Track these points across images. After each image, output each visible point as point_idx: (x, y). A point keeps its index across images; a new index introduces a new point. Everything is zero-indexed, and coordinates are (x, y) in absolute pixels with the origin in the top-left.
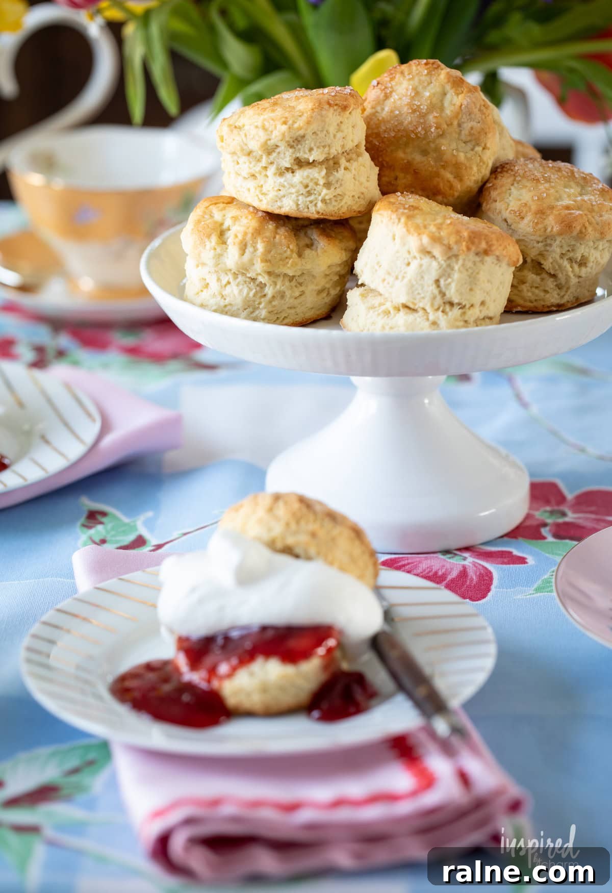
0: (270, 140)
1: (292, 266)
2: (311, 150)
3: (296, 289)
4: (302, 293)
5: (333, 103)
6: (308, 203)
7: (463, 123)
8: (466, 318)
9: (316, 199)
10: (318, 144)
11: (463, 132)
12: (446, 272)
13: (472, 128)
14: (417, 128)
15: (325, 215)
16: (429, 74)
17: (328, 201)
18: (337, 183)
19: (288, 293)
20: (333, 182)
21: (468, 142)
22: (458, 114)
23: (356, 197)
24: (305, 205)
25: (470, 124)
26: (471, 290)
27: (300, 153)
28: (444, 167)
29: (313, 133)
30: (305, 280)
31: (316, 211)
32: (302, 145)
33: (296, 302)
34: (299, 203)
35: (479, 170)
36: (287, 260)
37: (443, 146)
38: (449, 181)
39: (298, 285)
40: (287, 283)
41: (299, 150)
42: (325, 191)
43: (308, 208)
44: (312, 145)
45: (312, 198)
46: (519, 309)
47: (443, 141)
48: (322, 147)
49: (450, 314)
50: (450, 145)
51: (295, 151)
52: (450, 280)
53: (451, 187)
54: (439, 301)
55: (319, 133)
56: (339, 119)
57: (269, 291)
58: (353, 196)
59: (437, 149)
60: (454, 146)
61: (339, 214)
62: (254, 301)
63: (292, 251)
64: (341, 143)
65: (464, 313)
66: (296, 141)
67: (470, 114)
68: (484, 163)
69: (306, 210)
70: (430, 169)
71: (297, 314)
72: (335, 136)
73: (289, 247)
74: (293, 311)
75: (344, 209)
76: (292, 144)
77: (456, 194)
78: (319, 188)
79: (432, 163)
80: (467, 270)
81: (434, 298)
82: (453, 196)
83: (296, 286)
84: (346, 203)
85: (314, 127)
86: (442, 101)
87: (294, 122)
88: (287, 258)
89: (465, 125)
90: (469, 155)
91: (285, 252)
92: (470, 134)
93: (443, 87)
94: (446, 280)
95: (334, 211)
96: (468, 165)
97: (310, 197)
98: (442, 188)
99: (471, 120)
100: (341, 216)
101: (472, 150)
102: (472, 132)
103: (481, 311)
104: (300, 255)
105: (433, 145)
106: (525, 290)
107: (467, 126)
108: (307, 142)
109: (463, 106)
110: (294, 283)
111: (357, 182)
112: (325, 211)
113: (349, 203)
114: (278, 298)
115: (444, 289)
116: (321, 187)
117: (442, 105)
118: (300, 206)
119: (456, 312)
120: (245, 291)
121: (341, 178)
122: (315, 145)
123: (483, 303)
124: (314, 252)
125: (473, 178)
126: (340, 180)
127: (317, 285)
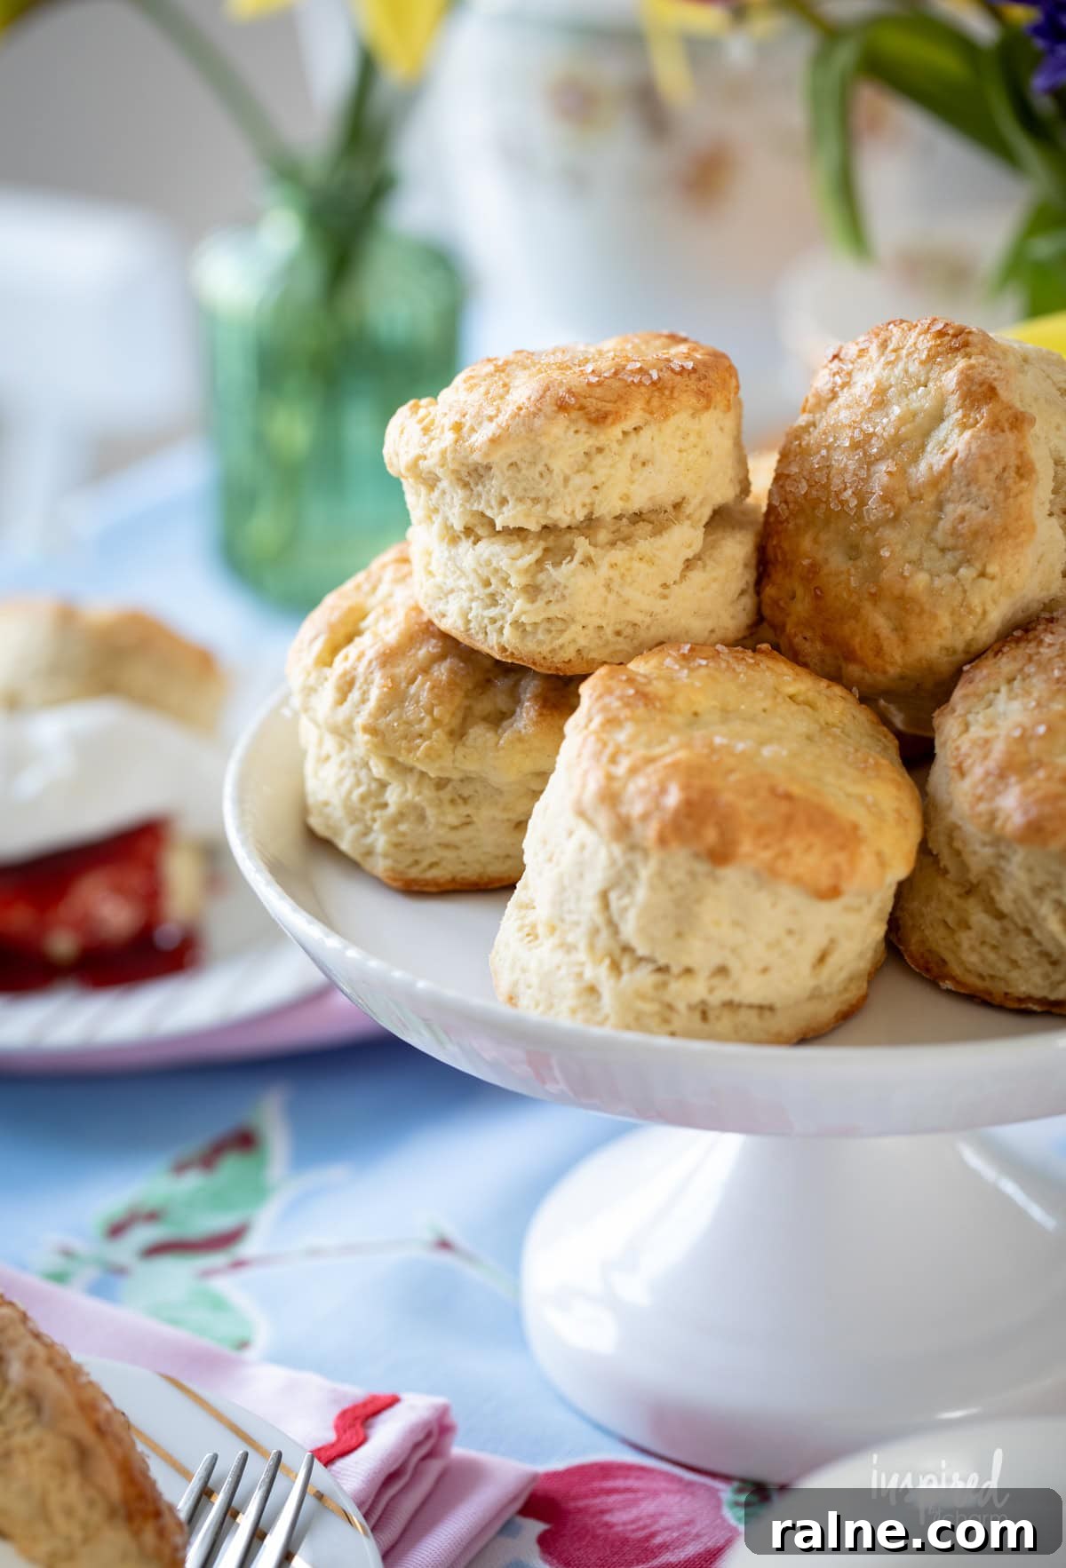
0: (425, 458)
1: (427, 755)
2: (503, 501)
3: (448, 808)
4: (468, 822)
5: (573, 400)
6: (486, 621)
7: (948, 500)
8: (668, 998)
9: (503, 617)
10: (520, 492)
11: (941, 523)
12: (621, 880)
13: (962, 519)
14: (845, 489)
15: (518, 659)
16: (930, 359)
17: (529, 628)
18: (553, 592)
19: (431, 813)
20: (544, 587)
21: (949, 550)
22: (942, 474)
23: (609, 631)
24: (480, 627)
25: (960, 510)
26: (679, 935)
27: (479, 503)
28: (875, 598)
29: (512, 464)
30: (476, 791)
31: (499, 643)
32: (484, 486)
33: (454, 837)
34: (470, 617)
35: (957, 626)
36: (418, 741)
37: (885, 549)
38: (876, 636)
39: (459, 801)
40: (429, 792)
41: (480, 496)
42: (520, 604)
43: (486, 633)
44: (505, 493)
45: (493, 612)
46: (948, 985)
47: (888, 533)
48: (529, 502)
49: (626, 978)
50: (904, 546)
51: (472, 495)
52: (626, 901)
53: (879, 651)
54: (604, 937)
55: (523, 466)
56: (586, 442)
57: (393, 796)
58: (600, 628)
59: (875, 551)
60: (913, 552)
61: (552, 662)
62: (363, 812)
63: (437, 723)
64: (583, 497)
65: (664, 985)
66: (474, 475)
67: (968, 485)
68: (971, 611)
69: (481, 636)
70: (845, 595)
71: (464, 863)
72: (566, 480)
73: (430, 712)
74: (449, 855)
75: (570, 653)
76: (467, 479)
77: (893, 671)
78: (509, 593)
79: (853, 583)
80: (671, 888)
81: (595, 931)
82: (885, 672)
83: (452, 801)
84: (574, 641)
85: (512, 450)
86: (927, 434)
87: (473, 430)
88: (421, 735)
89: (949, 508)
90: (938, 583)
91: (422, 720)
92: (954, 533)
93: (942, 403)
94: (620, 898)
95: (540, 653)
96: (927, 607)
97: (493, 608)
98: (857, 647)
99: (966, 497)
100: (557, 669)
101: (954, 571)
102: (960, 527)
103: (711, 990)
104: (458, 735)
105: (868, 540)
106: (966, 945)
107: (952, 511)
108: (494, 482)
109: (956, 461)
110: (446, 795)
111: (612, 597)
112: (516, 648)
113: (582, 642)
114: (412, 818)
115: (616, 918)
116: (514, 592)
117: (923, 447)
118: (472, 625)
119: (643, 977)
120: (347, 784)
121: (562, 581)
122: (513, 494)
123: (722, 971)
124: (490, 735)
125: (937, 643)
126: (561, 588)
127: (505, 809)
